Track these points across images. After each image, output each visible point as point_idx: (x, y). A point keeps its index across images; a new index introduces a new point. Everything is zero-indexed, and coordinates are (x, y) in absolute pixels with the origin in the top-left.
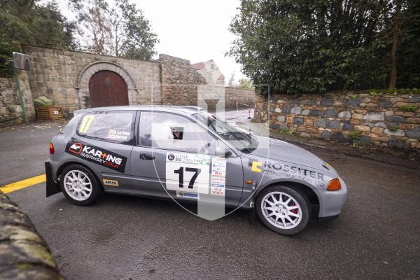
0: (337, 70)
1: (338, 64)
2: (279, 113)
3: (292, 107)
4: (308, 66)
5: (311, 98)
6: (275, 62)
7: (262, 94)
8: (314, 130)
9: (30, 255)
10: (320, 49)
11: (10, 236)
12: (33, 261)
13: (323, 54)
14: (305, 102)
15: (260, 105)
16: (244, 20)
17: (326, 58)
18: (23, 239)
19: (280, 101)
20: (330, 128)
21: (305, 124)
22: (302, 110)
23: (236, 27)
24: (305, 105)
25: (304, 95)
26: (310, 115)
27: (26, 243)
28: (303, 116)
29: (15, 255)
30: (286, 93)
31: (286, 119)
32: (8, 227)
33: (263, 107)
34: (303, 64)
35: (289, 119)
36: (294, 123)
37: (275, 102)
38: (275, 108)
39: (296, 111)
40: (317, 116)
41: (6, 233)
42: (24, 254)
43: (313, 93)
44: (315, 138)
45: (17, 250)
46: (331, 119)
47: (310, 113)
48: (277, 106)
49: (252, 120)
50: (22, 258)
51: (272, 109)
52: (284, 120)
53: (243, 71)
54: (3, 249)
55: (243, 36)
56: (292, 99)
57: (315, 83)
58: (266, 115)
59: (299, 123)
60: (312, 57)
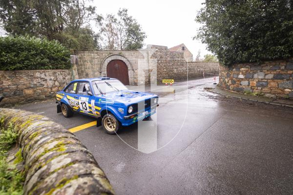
2: (242, 79)
3: (255, 73)
4: (270, 38)
5: (274, 64)
6: (236, 38)
7: (226, 65)
8: (280, 91)
9: (103, 186)
10: (282, 21)
11: (91, 171)
12: (106, 191)
13: (285, 25)
14: (268, 68)
15: (225, 74)
16: (208, 11)
18: (97, 174)
19: (243, 69)
21: (269, 86)
22: (265, 75)
23: (202, 18)
24: (268, 71)
25: (267, 62)
27: (99, 177)
28: (267, 79)
29: (97, 186)
30: (249, 62)
31: (249, 83)
32: (89, 164)
33: (227, 74)
34: (264, 37)
35: (252, 83)
36: (257, 86)
37: (238, 69)
38: (238, 74)
39: (259, 76)
40: (282, 79)
41: (89, 169)
42: (101, 186)
43: (276, 59)
44: (281, 98)
45: (97, 181)
47: (274, 77)
48: (241, 73)
49: (218, 85)
50: (101, 188)
51: (235, 76)
52: (248, 84)
53: (208, 49)
54: (90, 180)
55: (207, 23)
56: (255, 66)
57: (278, 51)
58: (230, 81)
59: (263, 86)
60: (273, 29)
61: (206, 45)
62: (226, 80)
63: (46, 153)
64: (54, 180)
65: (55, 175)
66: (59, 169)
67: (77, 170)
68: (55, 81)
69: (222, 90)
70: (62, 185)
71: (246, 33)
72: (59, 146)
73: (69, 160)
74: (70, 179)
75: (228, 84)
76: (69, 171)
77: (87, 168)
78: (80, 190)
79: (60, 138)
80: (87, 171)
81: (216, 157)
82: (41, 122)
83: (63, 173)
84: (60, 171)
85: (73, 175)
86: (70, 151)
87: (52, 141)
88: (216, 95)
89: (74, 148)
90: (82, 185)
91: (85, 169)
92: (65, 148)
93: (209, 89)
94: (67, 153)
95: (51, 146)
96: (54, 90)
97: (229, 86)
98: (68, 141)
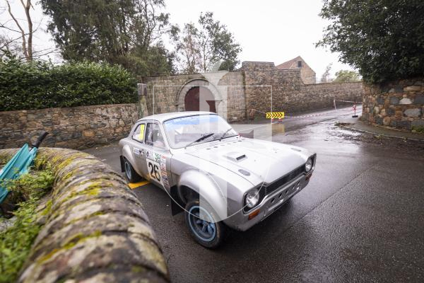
2: (408, 106)
9: (143, 254)
11: (128, 227)
12: (146, 263)
18: (138, 233)
27: (140, 238)
29: (131, 252)
30: (421, 76)
31: (422, 112)
32: (128, 217)
38: (400, 98)
41: (126, 224)
42: (139, 253)
45: (132, 245)
48: (404, 96)
49: (360, 119)
50: (136, 257)
51: (394, 102)
52: (419, 114)
53: (342, 60)
54: (120, 241)
55: (342, 17)
58: (384, 110)
61: (339, 54)
62: (377, 109)
63: (71, 197)
64: (64, 236)
65: (69, 228)
66: (78, 220)
67: (104, 223)
68: (119, 119)
69: (369, 125)
70: (71, 244)
72: (92, 189)
73: (98, 208)
74: (88, 235)
75: (380, 116)
76: (91, 223)
77: (122, 221)
78: (96, 256)
79: (99, 179)
80: (120, 226)
81: (359, 234)
82: (83, 160)
83: (80, 226)
84: (77, 223)
85: (94, 230)
86: (105, 195)
87: (86, 182)
88: (357, 134)
89: (112, 192)
90: (102, 247)
91: (117, 223)
92: (99, 191)
93: (343, 124)
94: (99, 198)
95: (82, 188)
96: (118, 130)
97: (382, 119)
98: (108, 183)
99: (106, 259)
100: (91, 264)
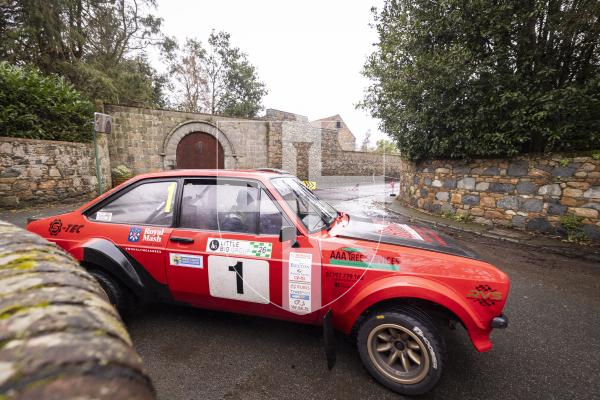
0: (531, 121)
1: (533, 113)
2: (439, 189)
3: (460, 178)
4: (483, 117)
5: (490, 165)
6: (431, 113)
7: (412, 160)
8: (499, 214)
9: (104, 324)
10: (502, 91)
11: (84, 300)
13: (507, 98)
14: (481, 171)
15: (410, 177)
16: (383, 57)
17: (513, 105)
18: (97, 307)
19: (439, 170)
20: (525, 211)
21: (482, 204)
22: (477, 183)
23: (373, 69)
24: (480, 176)
25: (479, 161)
26: (490, 190)
27: (100, 311)
28: (479, 191)
29: (90, 320)
30: (449, 158)
31: (450, 197)
32: (82, 291)
33: (413, 178)
34: (474, 115)
35: (455, 197)
36: (464, 203)
37: (432, 170)
38: (432, 180)
39: (466, 184)
40: (502, 192)
41: (80, 297)
43: (493, 157)
44: (500, 227)
45: (92, 315)
46: (525, 197)
47: (490, 188)
48: (436, 177)
49: (398, 198)
50: (97, 324)
51: (428, 183)
52: (448, 198)
53: (382, 128)
54: (76, 311)
55: (382, 80)
56: (460, 166)
57: (496, 142)
58: (418, 191)
59: (472, 204)
60: (490, 104)
61: (379, 121)
62: (412, 188)
66: (9, 294)
67: (50, 295)
68: (49, 166)
69: (406, 207)
70: (7, 315)
71: (446, 106)
72: (21, 262)
73: (38, 281)
74: (30, 306)
75: (415, 196)
76: (32, 295)
77: (76, 294)
78: (46, 321)
79: (29, 251)
80: (73, 298)
83: (14, 299)
85: (38, 301)
86: (47, 269)
87: (7, 255)
88: (393, 215)
89: (56, 266)
90: (53, 315)
91: (70, 296)
92: (35, 265)
93: (380, 203)
94: (36, 272)
96: (44, 185)
97: (417, 201)
98: (47, 256)
99: (60, 324)
100: (42, 328)
